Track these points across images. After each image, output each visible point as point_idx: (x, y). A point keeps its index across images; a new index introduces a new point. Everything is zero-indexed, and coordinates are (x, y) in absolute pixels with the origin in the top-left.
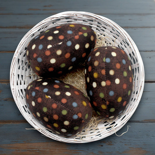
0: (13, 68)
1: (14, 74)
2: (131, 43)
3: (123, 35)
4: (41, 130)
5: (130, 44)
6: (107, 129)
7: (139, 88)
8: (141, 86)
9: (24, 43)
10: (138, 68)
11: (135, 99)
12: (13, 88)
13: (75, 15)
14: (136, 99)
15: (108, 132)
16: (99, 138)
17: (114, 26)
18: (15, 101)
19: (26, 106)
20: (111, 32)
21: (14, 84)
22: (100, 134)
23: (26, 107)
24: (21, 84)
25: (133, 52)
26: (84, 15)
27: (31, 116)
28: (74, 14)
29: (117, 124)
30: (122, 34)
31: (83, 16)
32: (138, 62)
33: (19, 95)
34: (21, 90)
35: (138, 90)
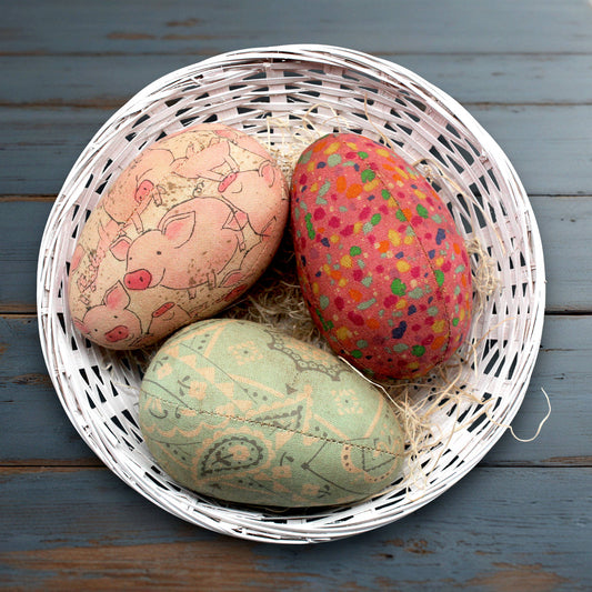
0: (54, 352)
1: (64, 374)
2: (430, 96)
3: (394, 80)
4: (244, 531)
5: (430, 102)
6: (470, 430)
7: (522, 242)
8: (529, 232)
9: (54, 250)
10: (490, 172)
11: (525, 285)
12: (85, 425)
13: (196, 78)
14: (530, 284)
15: (484, 438)
16: (458, 473)
17: (346, 60)
18: (111, 467)
19: (153, 468)
20: (343, 87)
21: (79, 410)
22: (457, 457)
23: (158, 472)
24: (103, 400)
25: (450, 128)
26: (226, 67)
27: (188, 497)
28: (192, 77)
29: (500, 399)
30: (386, 80)
31: (225, 70)
32: (483, 154)
33: (115, 442)
34: (115, 420)
35: (523, 248)
